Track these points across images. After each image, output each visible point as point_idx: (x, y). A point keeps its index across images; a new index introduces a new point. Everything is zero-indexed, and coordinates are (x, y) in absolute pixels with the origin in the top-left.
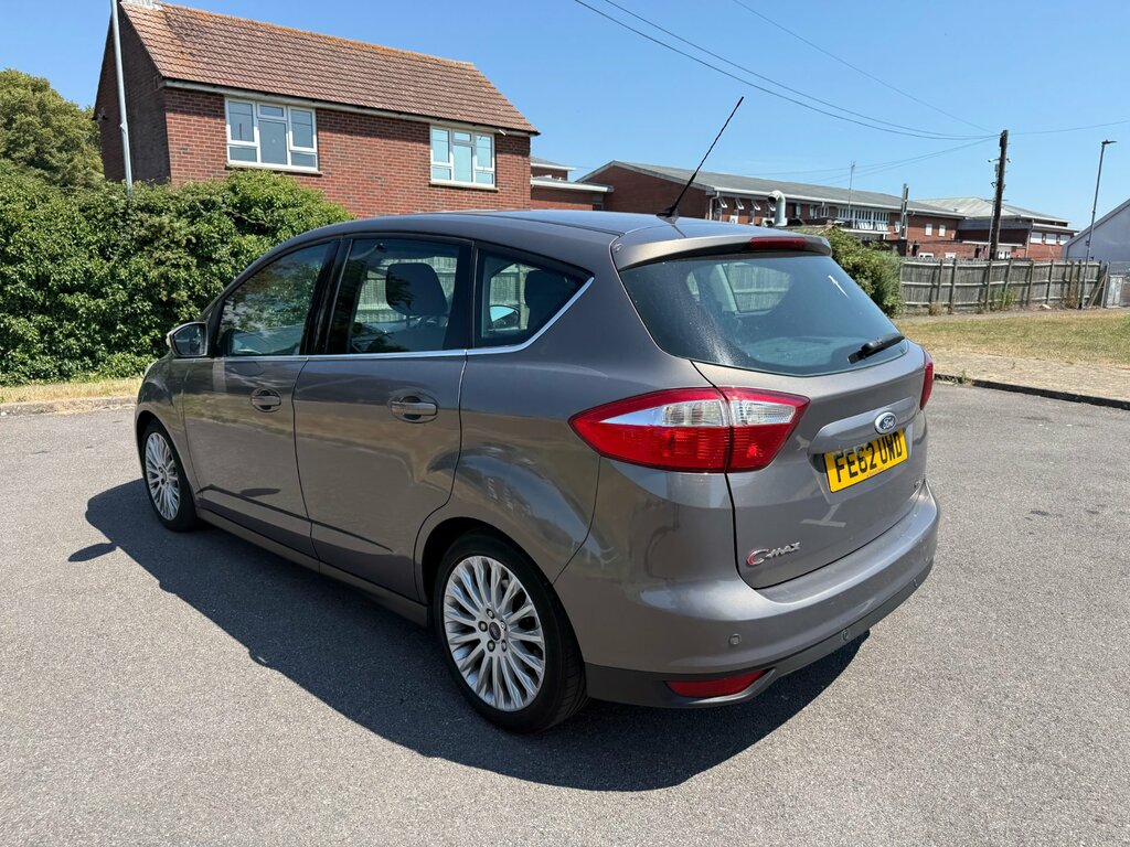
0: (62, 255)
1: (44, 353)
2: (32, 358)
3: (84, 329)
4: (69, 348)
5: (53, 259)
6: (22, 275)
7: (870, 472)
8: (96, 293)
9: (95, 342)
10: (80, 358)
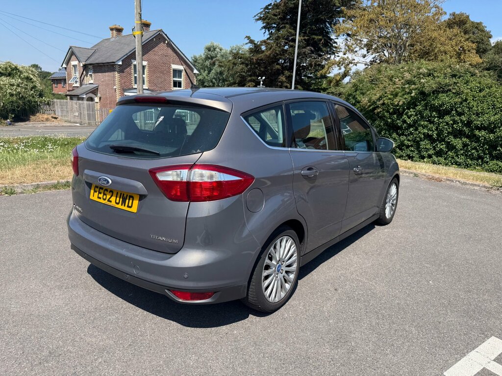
0: (482, 113)
1: (462, 155)
2: (457, 156)
3: (482, 147)
4: (472, 154)
5: (477, 114)
6: (461, 120)
7: (106, 202)
8: (492, 131)
9: (485, 154)
10: (477, 160)
